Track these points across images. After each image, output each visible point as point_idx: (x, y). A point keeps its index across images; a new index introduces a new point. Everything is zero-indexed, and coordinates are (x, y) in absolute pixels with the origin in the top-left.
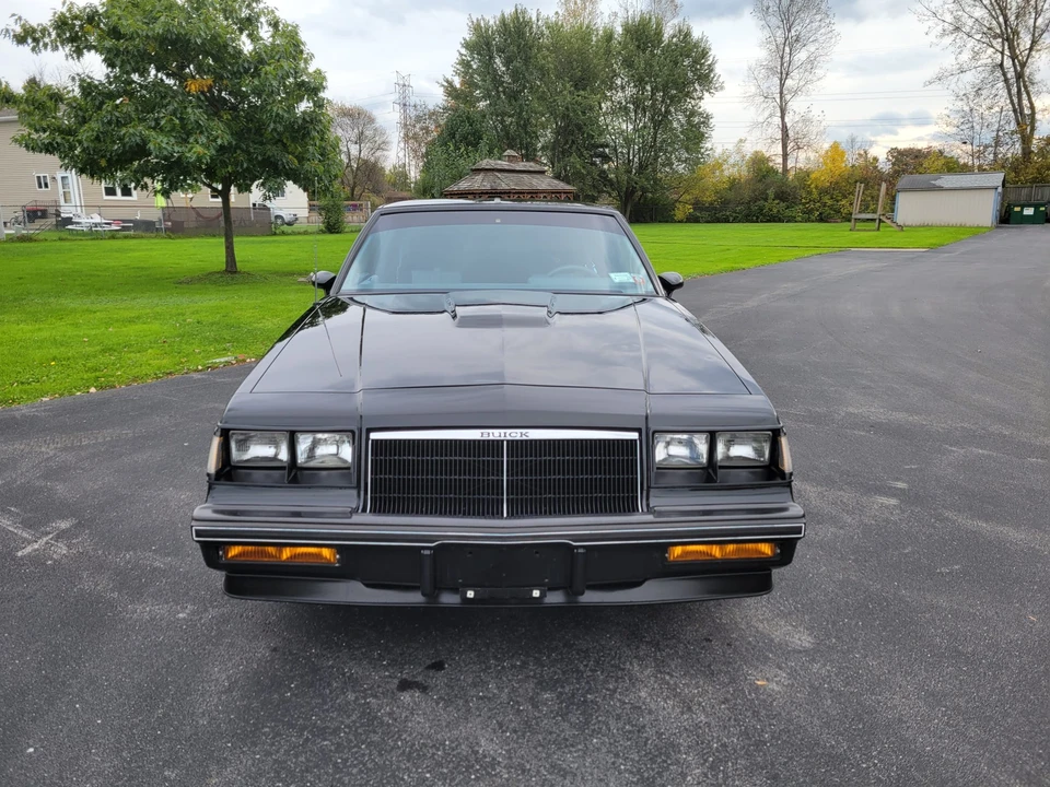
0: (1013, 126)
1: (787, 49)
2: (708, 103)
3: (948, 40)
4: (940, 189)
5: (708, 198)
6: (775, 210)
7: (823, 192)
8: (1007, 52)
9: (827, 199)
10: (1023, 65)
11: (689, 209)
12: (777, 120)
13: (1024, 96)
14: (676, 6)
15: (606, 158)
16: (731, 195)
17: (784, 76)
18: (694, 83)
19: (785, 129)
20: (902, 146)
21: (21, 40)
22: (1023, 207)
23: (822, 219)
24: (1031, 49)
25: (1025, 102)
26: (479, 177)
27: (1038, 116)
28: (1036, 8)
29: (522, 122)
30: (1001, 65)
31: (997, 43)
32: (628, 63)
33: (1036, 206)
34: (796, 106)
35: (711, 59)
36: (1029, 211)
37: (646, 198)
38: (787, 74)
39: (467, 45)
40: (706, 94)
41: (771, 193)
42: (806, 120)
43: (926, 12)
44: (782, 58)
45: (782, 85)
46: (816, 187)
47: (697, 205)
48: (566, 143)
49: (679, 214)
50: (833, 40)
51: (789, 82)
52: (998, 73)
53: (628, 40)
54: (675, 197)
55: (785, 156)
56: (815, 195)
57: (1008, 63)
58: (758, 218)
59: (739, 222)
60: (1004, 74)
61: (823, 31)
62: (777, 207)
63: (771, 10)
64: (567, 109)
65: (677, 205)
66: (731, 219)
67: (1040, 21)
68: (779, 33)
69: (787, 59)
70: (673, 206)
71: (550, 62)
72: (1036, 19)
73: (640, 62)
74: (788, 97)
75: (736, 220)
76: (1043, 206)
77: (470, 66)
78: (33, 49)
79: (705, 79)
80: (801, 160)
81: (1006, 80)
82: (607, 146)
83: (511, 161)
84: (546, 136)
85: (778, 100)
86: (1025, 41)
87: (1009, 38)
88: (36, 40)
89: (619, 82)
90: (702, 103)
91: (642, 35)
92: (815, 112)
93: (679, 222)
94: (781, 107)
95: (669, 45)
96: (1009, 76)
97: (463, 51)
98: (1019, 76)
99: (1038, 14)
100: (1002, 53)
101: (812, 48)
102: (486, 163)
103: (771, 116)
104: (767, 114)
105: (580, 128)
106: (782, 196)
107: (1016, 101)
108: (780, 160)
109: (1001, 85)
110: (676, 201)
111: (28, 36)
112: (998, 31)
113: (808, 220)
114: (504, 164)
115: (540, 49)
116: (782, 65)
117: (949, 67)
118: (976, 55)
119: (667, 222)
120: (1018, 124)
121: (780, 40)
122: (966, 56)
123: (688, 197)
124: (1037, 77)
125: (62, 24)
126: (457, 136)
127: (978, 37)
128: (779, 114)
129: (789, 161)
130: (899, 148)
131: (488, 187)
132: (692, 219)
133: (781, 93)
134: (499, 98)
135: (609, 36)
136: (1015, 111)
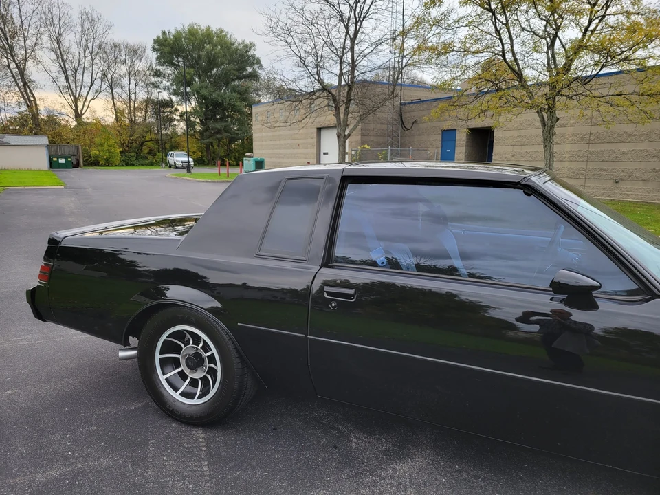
0: (25, 107)
4: (8, 145)
10: (24, 69)
22: (58, 158)
24: (26, 60)
25: (29, 93)
27: (38, 102)
30: (9, 66)
33: (66, 158)
36: (62, 161)
52: (7, 71)
57: (13, 65)
60: (12, 72)
67: (28, 42)
76: (70, 157)
81: (14, 76)
86: (20, 54)
96: (15, 74)
98: (22, 75)
99: (25, 38)
100: (7, 58)
109: (10, 78)
120: (28, 106)
124: (32, 78)
136: (24, 97)
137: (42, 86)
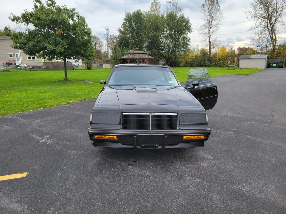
0: (270, 42)
1: (210, 21)
2: (189, 35)
3: (253, 19)
4: (251, 59)
5: (189, 61)
6: (207, 64)
7: (220, 59)
8: (269, 23)
9: (221, 61)
10: (273, 26)
11: (185, 63)
12: (208, 40)
13: (273, 34)
14: (181, 10)
15: (162, 50)
16: (196, 60)
17: (210, 28)
18: (186, 30)
19: (210, 42)
20: (242, 47)
21: (13, 20)
22: (273, 63)
23: (220, 66)
24: (275, 22)
25: (274, 36)
26: (129, 55)
27: (277, 39)
28: (276, 11)
29: (140, 40)
30: (267, 26)
31: (266, 20)
32: (168, 25)
33: (276, 64)
34: (213, 36)
35: (190, 23)
36: (275, 65)
37: (173, 60)
38: (211, 28)
39: (125, 20)
40: (189, 33)
41: (206, 59)
42: (215, 40)
43: (247, 12)
44: (209, 23)
45: (209, 31)
46: (218, 58)
47: (187, 62)
48: (152, 45)
49: (182, 65)
50: (223, 19)
51: (211, 30)
52: (266, 28)
53: (168, 18)
54: (180, 60)
55: (210, 50)
56: (218, 60)
57: (269, 25)
58: (203, 66)
59: (198, 67)
60: (268, 28)
61: (220, 16)
62: (208, 63)
63: (206, 11)
64: (152, 37)
65: (181, 62)
66: (196, 66)
67: (277, 14)
68: (208, 17)
69: (210, 24)
70: (180, 63)
71: (147, 24)
72: (276, 14)
73: (171, 24)
74: (211, 34)
75: (197, 67)
76: (278, 63)
77: (126, 25)
78: (16, 23)
79: (189, 29)
80: (215, 50)
81: (269, 30)
82: (163, 46)
83: (137, 51)
84: (146, 44)
85: (208, 35)
86: (273, 19)
87: (269, 19)
88: (17, 20)
89: (165, 29)
90: (188, 35)
91: (172, 17)
92: (218, 38)
93: (182, 67)
94: (209, 36)
95: (179, 20)
96: (269, 29)
97: (124, 21)
98: (272, 29)
99: (277, 13)
100: (268, 23)
101: (217, 21)
102: (130, 51)
103: (206, 39)
104: (205, 38)
105: (155, 42)
106: (209, 60)
107: (271, 35)
108: (209, 51)
109: (267, 31)
110: (181, 61)
111: (15, 19)
112: (266, 17)
113: (216, 67)
114: (135, 51)
115: (144, 21)
116: (209, 25)
117: (254, 26)
118: (260, 23)
119: (179, 67)
120: (272, 42)
121: (209, 19)
122: (258, 23)
123: (184, 60)
124: (277, 29)
125: (24, 16)
126: (122, 44)
127: (261, 18)
128: (208, 38)
129: (211, 51)
130: (241, 47)
131: (131, 58)
132: (185, 66)
133: (209, 33)
134: (134, 33)
135: (163, 17)
136: (271, 38)
137: (280, 32)
